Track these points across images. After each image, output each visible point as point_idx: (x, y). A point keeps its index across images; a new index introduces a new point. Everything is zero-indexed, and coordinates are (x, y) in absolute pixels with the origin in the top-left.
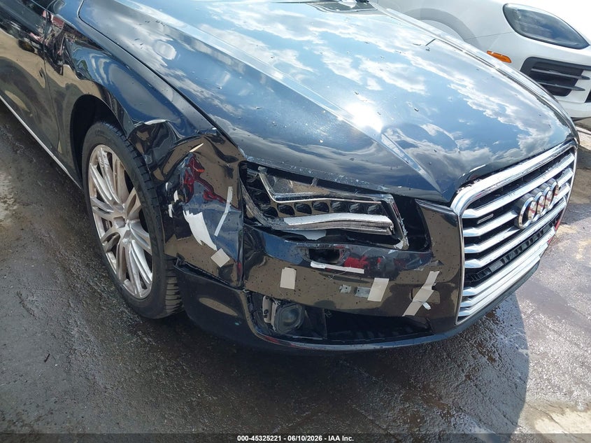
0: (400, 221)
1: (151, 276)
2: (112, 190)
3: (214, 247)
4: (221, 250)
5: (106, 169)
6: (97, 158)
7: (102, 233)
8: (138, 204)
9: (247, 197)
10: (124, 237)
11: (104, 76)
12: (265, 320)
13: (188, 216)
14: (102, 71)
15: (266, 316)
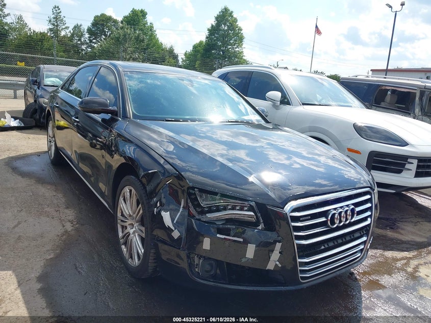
0: (259, 215)
1: (143, 251)
2: (129, 208)
3: (173, 228)
4: (176, 230)
5: (128, 198)
6: (124, 194)
7: (120, 234)
8: (141, 212)
9: (190, 205)
10: (132, 234)
11: (133, 155)
12: (196, 270)
13: (163, 213)
14: (132, 153)
15: (197, 267)
